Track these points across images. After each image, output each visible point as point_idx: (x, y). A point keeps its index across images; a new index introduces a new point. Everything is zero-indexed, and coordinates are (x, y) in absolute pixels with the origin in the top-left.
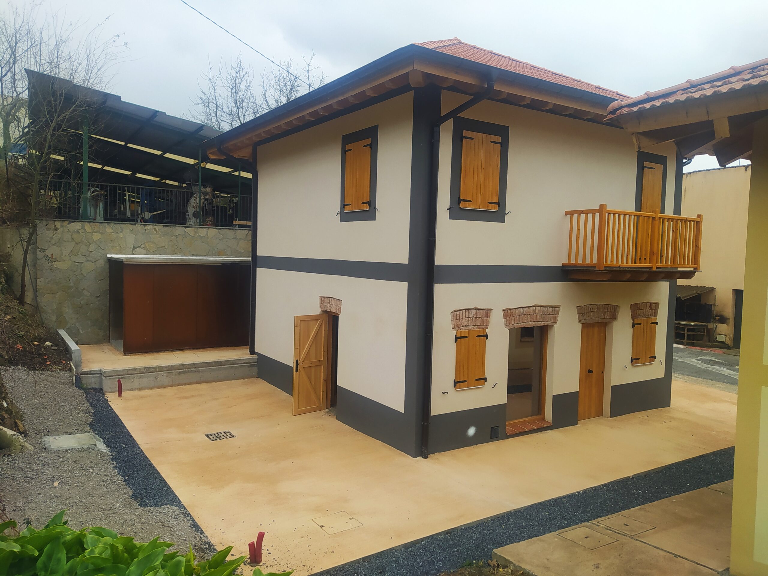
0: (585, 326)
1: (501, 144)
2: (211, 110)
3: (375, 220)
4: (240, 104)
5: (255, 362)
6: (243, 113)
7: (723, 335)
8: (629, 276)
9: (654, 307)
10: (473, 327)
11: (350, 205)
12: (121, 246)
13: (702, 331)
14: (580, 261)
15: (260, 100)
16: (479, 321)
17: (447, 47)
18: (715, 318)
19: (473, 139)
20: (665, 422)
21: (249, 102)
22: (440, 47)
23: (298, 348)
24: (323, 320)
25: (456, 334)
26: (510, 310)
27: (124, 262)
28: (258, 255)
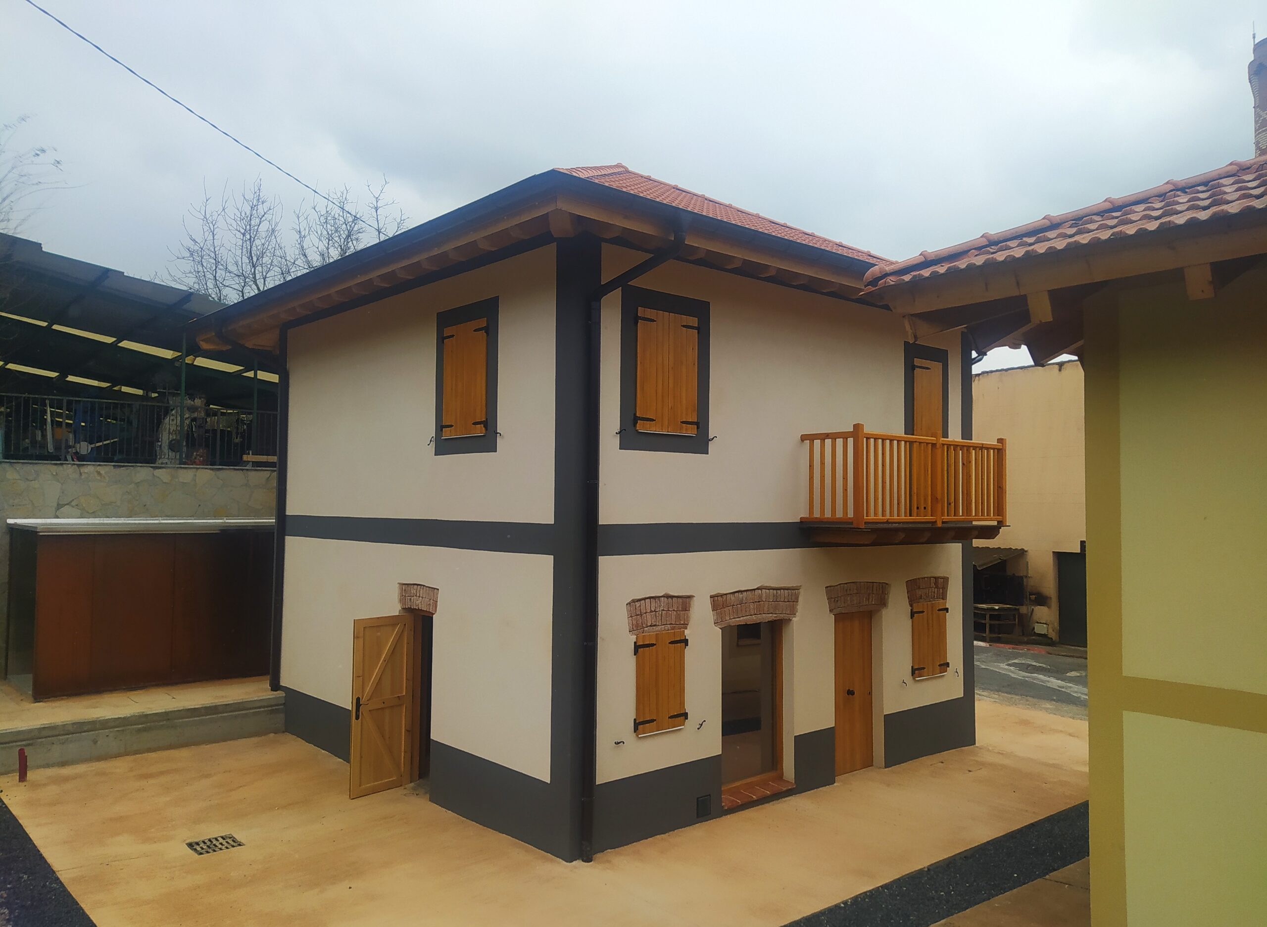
0: (840, 618)
1: (698, 329)
2: (206, 268)
3: (496, 451)
4: (258, 259)
5: (281, 705)
6: (263, 275)
7: (1043, 623)
8: (902, 536)
9: (941, 584)
10: (663, 626)
11: (451, 426)
12: (33, 504)
13: (1012, 618)
14: (828, 514)
15: (292, 253)
16: (673, 617)
17: (607, 177)
18: (1030, 598)
19: (654, 321)
20: (970, 771)
21: (274, 255)
22: (597, 176)
23: (360, 675)
24: (405, 625)
25: (635, 641)
26: (722, 595)
27: (39, 532)
28: (287, 514)
